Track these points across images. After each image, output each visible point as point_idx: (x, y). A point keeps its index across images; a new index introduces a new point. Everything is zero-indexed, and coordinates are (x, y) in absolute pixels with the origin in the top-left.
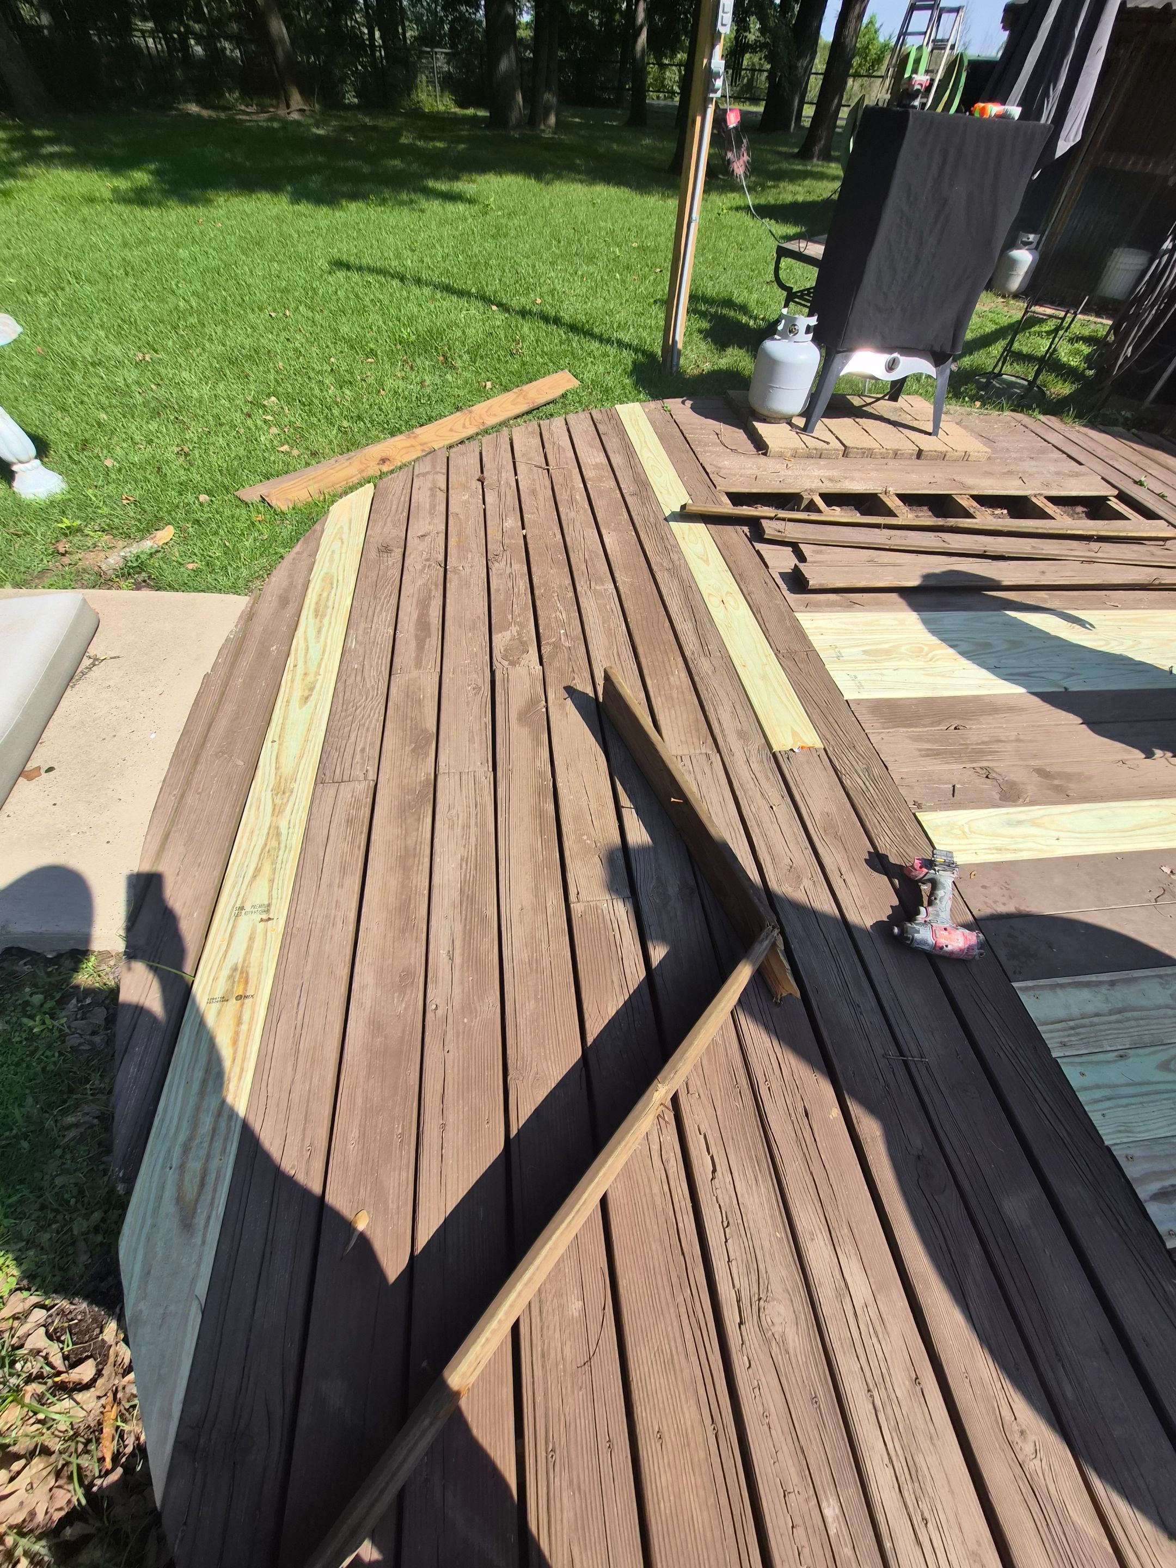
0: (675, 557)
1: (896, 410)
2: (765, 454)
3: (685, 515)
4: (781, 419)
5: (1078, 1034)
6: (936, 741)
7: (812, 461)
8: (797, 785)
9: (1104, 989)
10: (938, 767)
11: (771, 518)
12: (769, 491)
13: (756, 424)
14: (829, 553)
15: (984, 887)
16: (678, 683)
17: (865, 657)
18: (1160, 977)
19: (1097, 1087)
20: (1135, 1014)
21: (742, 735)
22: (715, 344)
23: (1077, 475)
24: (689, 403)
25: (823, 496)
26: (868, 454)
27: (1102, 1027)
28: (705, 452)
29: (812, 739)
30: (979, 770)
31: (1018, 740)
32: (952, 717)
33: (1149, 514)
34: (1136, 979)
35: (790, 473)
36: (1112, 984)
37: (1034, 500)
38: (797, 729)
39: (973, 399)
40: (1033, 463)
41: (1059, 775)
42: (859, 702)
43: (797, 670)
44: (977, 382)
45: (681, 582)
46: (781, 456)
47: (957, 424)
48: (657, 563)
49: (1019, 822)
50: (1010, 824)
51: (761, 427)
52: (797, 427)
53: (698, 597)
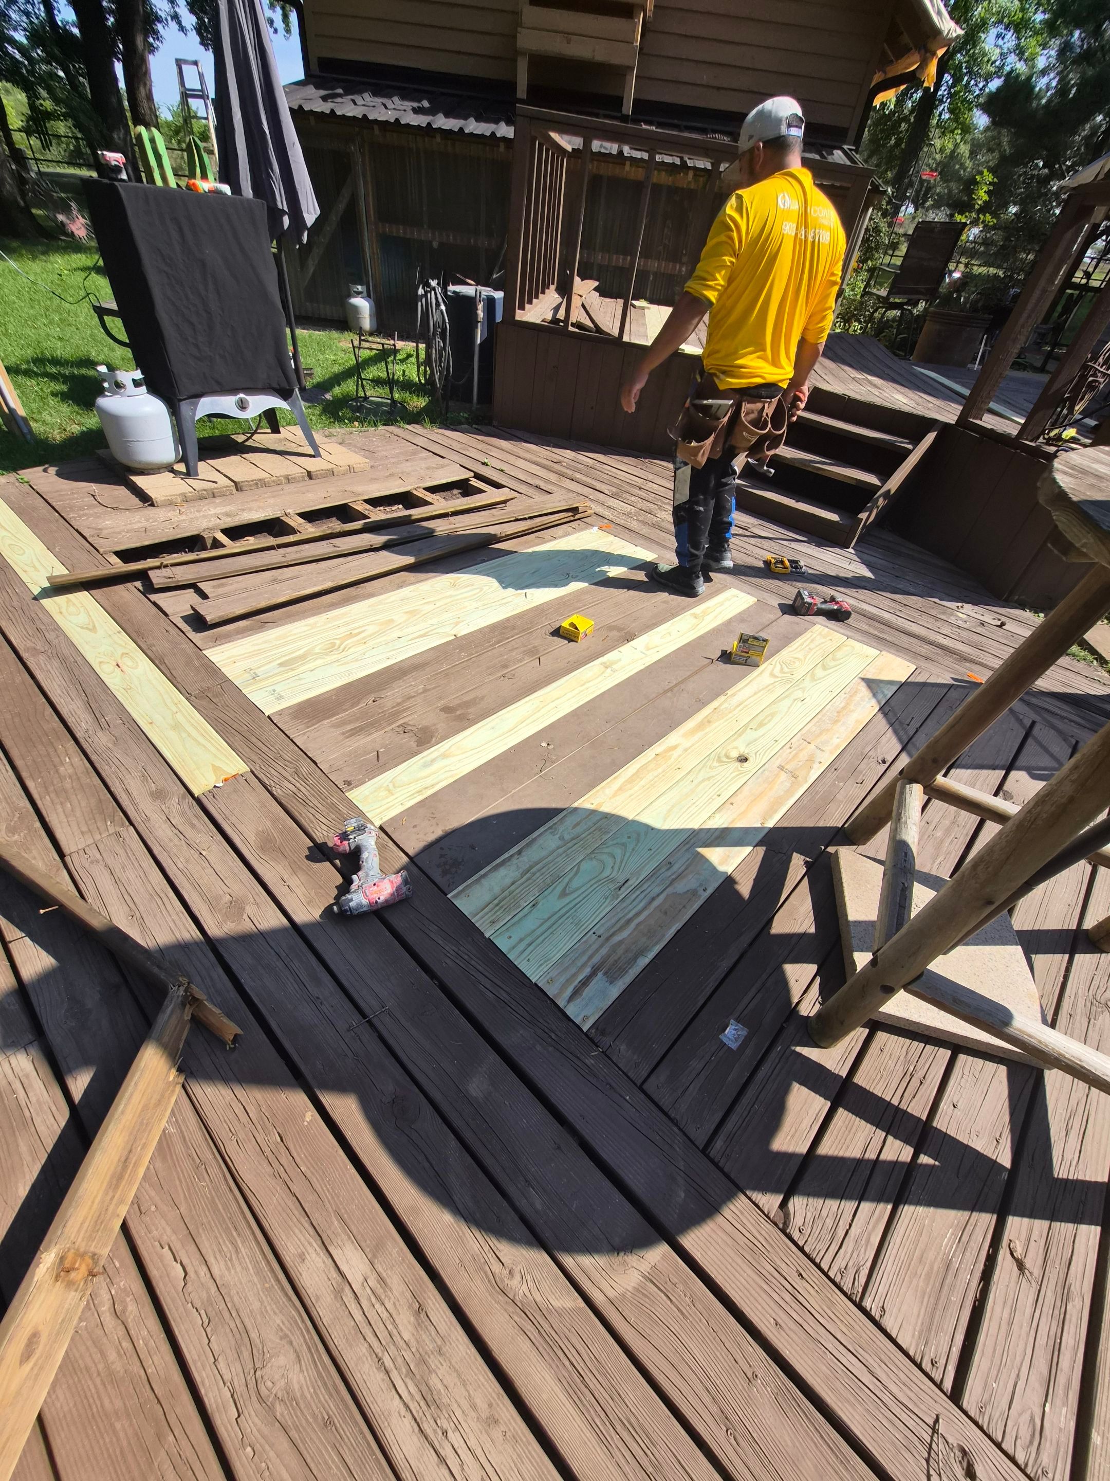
0: (51, 636)
1: (280, 440)
2: (152, 505)
3: (59, 588)
4: (159, 469)
5: (502, 907)
6: (357, 720)
7: (206, 501)
8: (226, 818)
9: (515, 861)
10: (362, 741)
11: (158, 568)
12: (164, 540)
13: (134, 478)
14: (231, 584)
15: (415, 826)
16: (70, 771)
17: (282, 669)
18: (550, 828)
19: (521, 940)
20: (538, 867)
21: (159, 795)
22: (78, 405)
23: (442, 466)
24: (52, 470)
25: (225, 531)
26: (261, 484)
27: (517, 891)
28: (80, 516)
29: (236, 765)
30: (397, 729)
31: (425, 691)
32: (369, 692)
33: (498, 486)
34: (534, 840)
35: (184, 517)
36: (519, 852)
37: (415, 492)
38: (218, 763)
39: (352, 420)
40: (408, 464)
41: (460, 706)
42: (280, 713)
43: (212, 706)
44: (351, 407)
45: (63, 660)
46: (170, 503)
47: (340, 444)
48: (27, 650)
49: (433, 761)
50: (426, 765)
51: (139, 480)
52: (181, 473)
53: (86, 669)
